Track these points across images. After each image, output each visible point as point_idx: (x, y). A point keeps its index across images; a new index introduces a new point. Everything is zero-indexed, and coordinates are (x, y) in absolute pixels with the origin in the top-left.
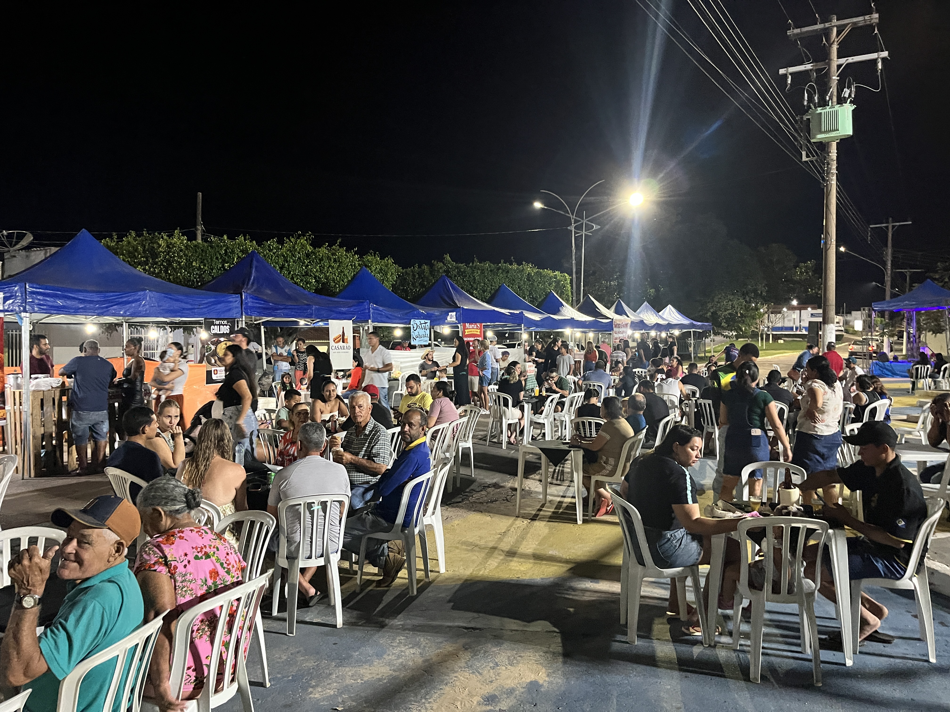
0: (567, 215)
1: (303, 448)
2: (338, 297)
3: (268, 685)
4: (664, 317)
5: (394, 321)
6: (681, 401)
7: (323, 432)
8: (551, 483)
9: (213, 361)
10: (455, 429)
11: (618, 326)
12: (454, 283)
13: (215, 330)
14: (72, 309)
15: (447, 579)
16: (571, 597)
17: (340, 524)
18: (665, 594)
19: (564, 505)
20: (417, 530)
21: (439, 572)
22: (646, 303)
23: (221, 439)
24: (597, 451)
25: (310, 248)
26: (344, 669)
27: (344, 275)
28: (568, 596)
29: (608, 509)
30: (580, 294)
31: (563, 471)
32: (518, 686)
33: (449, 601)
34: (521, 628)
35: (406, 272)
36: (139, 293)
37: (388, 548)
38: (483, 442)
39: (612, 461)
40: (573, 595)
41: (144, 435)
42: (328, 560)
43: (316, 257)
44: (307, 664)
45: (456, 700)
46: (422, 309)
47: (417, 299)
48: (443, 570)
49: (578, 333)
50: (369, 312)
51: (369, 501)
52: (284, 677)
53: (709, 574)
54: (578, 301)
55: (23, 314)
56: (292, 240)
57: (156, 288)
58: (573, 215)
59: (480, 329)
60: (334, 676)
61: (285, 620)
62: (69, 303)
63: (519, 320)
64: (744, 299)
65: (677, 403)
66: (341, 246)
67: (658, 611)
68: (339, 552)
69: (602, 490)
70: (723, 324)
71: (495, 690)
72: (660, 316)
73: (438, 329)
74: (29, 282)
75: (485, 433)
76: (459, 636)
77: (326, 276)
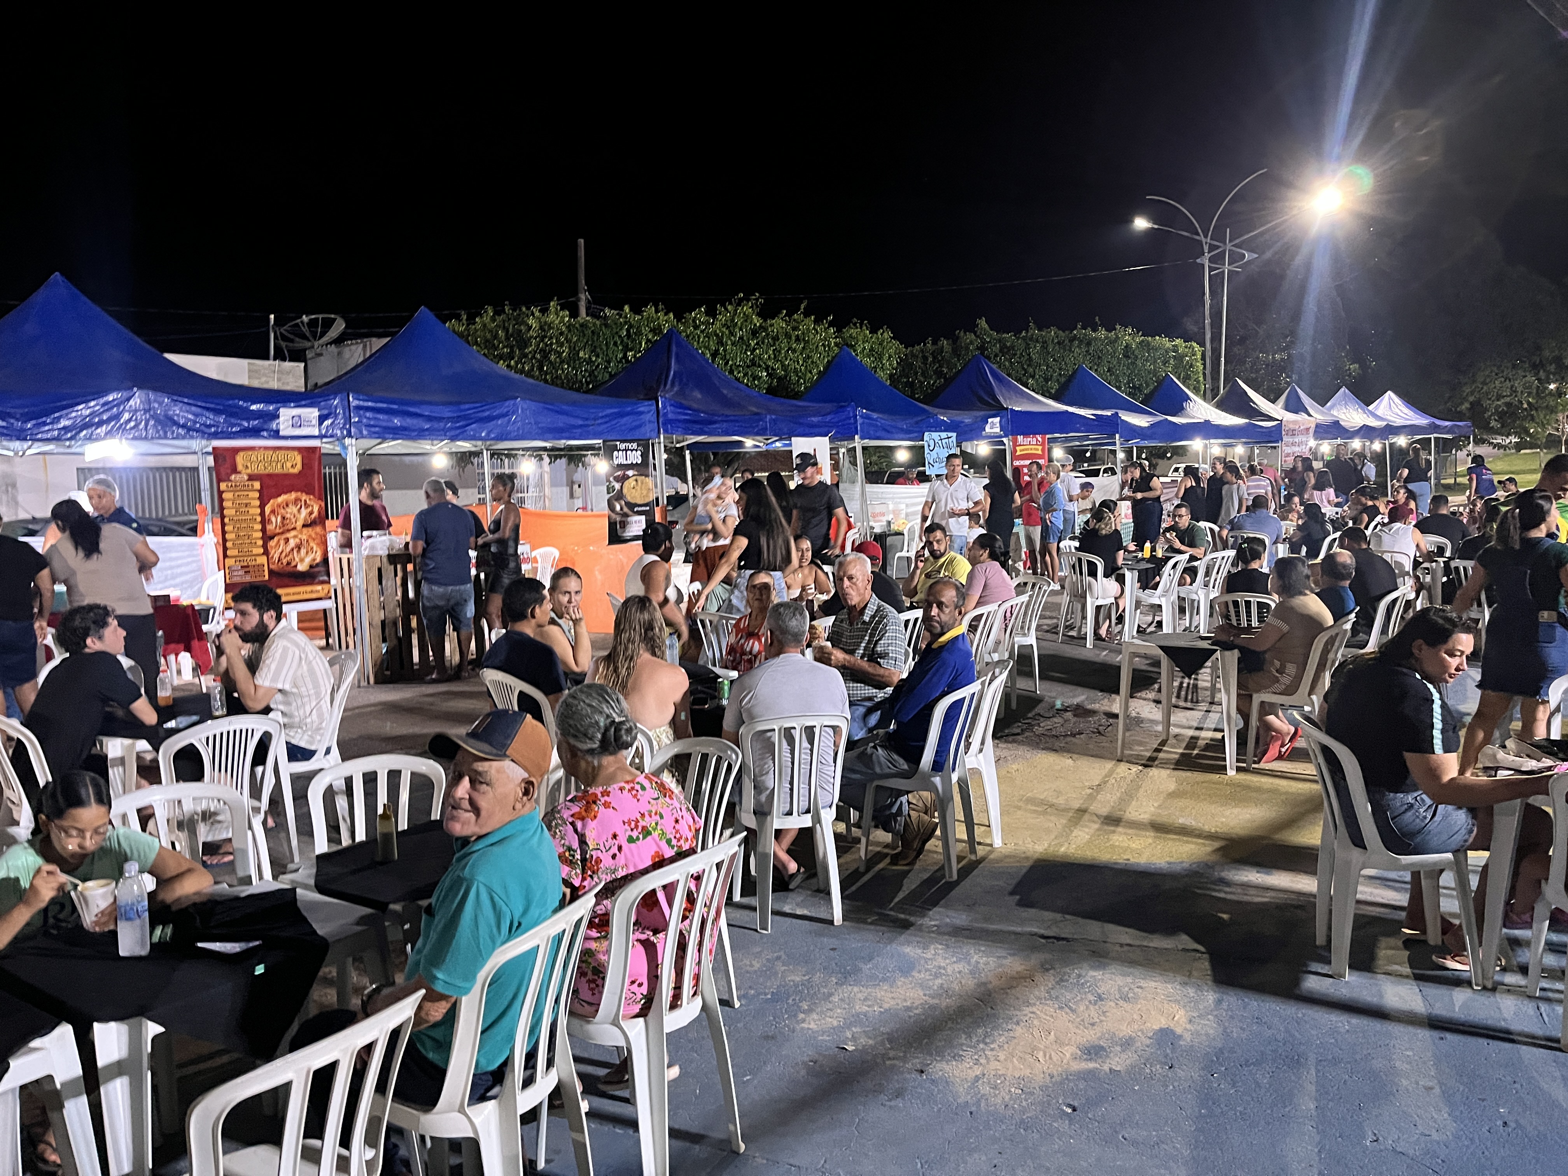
0: (1197, 237)
1: (775, 642)
2: (804, 400)
3: (737, 1005)
4: (1379, 413)
5: (896, 436)
6: (1416, 564)
7: (804, 618)
8: (1176, 707)
9: (618, 508)
10: (1008, 614)
11: (1293, 433)
12: (994, 366)
13: (620, 458)
14: (414, 430)
15: (1006, 857)
16: (1222, 895)
17: (835, 762)
18: (1401, 898)
19: (1201, 743)
20: (955, 777)
21: (991, 845)
22: (1343, 389)
23: (649, 626)
24: (1265, 652)
25: (757, 321)
26: (850, 988)
27: (812, 362)
28: (1214, 894)
29: (1283, 750)
30: (1218, 379)
31: (1195, 686)
32: (1139, 1034)
33: (1012, 893)
34: (1137, 943)
35: (912, 352)
36: (507, 403)
37: (909, 803)
38: (1054, 637)
39: (1291, 669)
40: (1226, 893)
41: (533, 621)
42: (817, 819)
43: (768, 335)
44: (793, 978)
45: (1035, 1048)
46: (942, 414)
47: (934, 398)
48: (998, 843)
49: (1216, 448)
50: (856, 421)
51: (876, 727)
52: (759, 994)
53: (1486, 867)
54: (1215, 391)
55: (347, 441)
56: (729, 308)
57: (530, 394)
58: (1206, 236)
59: (1043, 444)
60: (835, 999)
61: (755, 909)
62: (409, 422)
63: (1111, 426)
64: (1536, 374)
65: (1408, 566)
66: (807, 314)
67: (1389, 927)
68: (834, 807)
69: (1271, 718)
70: (1493, 423)
71: (1100, 1039)
72: (1371, 412)
73: (968, 447)
74: (354, 392)
75: (1055, 621)
76: (1034, 949)
77: (783, 365)
